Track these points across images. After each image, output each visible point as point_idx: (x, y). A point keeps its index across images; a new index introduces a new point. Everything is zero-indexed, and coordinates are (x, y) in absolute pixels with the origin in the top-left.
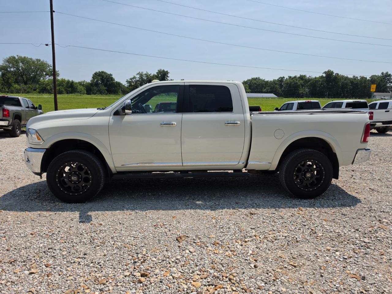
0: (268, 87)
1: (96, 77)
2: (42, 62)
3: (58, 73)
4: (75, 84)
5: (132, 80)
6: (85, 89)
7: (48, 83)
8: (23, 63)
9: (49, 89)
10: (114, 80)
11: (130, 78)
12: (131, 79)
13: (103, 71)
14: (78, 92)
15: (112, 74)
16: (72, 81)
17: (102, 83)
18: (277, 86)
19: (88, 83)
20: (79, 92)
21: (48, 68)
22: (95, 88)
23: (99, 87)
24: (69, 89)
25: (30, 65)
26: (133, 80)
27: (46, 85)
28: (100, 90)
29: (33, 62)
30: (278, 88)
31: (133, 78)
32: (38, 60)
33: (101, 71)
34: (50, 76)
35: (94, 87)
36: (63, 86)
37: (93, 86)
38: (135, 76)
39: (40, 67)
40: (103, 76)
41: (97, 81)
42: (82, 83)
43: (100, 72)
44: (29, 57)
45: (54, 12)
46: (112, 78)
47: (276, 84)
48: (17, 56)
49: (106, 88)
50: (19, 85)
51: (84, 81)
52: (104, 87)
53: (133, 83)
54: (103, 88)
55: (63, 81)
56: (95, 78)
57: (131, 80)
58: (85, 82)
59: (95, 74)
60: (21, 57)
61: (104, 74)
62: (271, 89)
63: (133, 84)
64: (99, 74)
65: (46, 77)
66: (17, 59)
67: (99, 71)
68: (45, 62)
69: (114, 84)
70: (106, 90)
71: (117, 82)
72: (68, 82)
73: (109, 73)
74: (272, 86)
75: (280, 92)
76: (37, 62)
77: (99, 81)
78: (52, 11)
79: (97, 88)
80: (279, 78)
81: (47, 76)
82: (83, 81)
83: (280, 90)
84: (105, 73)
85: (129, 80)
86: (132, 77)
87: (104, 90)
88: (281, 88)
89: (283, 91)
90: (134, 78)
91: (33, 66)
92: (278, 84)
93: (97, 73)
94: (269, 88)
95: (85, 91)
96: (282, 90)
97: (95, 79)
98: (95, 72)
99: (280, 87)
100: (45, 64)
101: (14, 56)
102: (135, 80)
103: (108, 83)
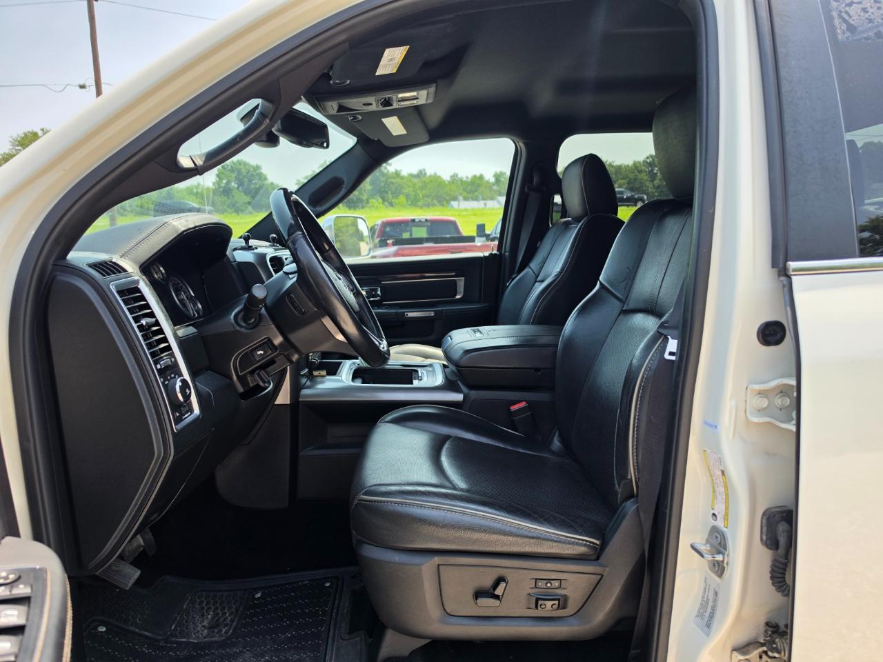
0: (622, 179)
1: (224, 174)
4: (177, 192)
10: (266, 179)
13: (240, 160)
15: (259, 165)
17: (238, 188)
18: (644, 177)
19: (208, 189)
22: (223, 198)
23: (233, 196)
28: (236, 202)
30: (647, 180)
35: (221, 195)
40: (240, 171)
41: (228, 183)
42: (195, 191)
46: (261, 173)
47: (640, 172)
49: (248, 198)
51: (199, 184)
52: (244, 197)
54: (242, 198)
56: (222, 177)
58: (200, 187)
61: (241, 167)
62: (628, 183)
64: (231, 167)
69: (265, 188)
70: (249, 203)
71: (272, 182)
74: (632, 176)
75: (650, 190)
77: (233, 184)
79: (228, 198)
80: (648, 158)
82: (196, 184)
83: (651, 186)
87: (243, 202)
88: (652, 181)
89: (658, 187)
92: (645, 171)
94: (625, 181)
96: (654, 186)
97: (223, 179)
99: (650, 179)
101: (35, 130)
103: (253, 186)
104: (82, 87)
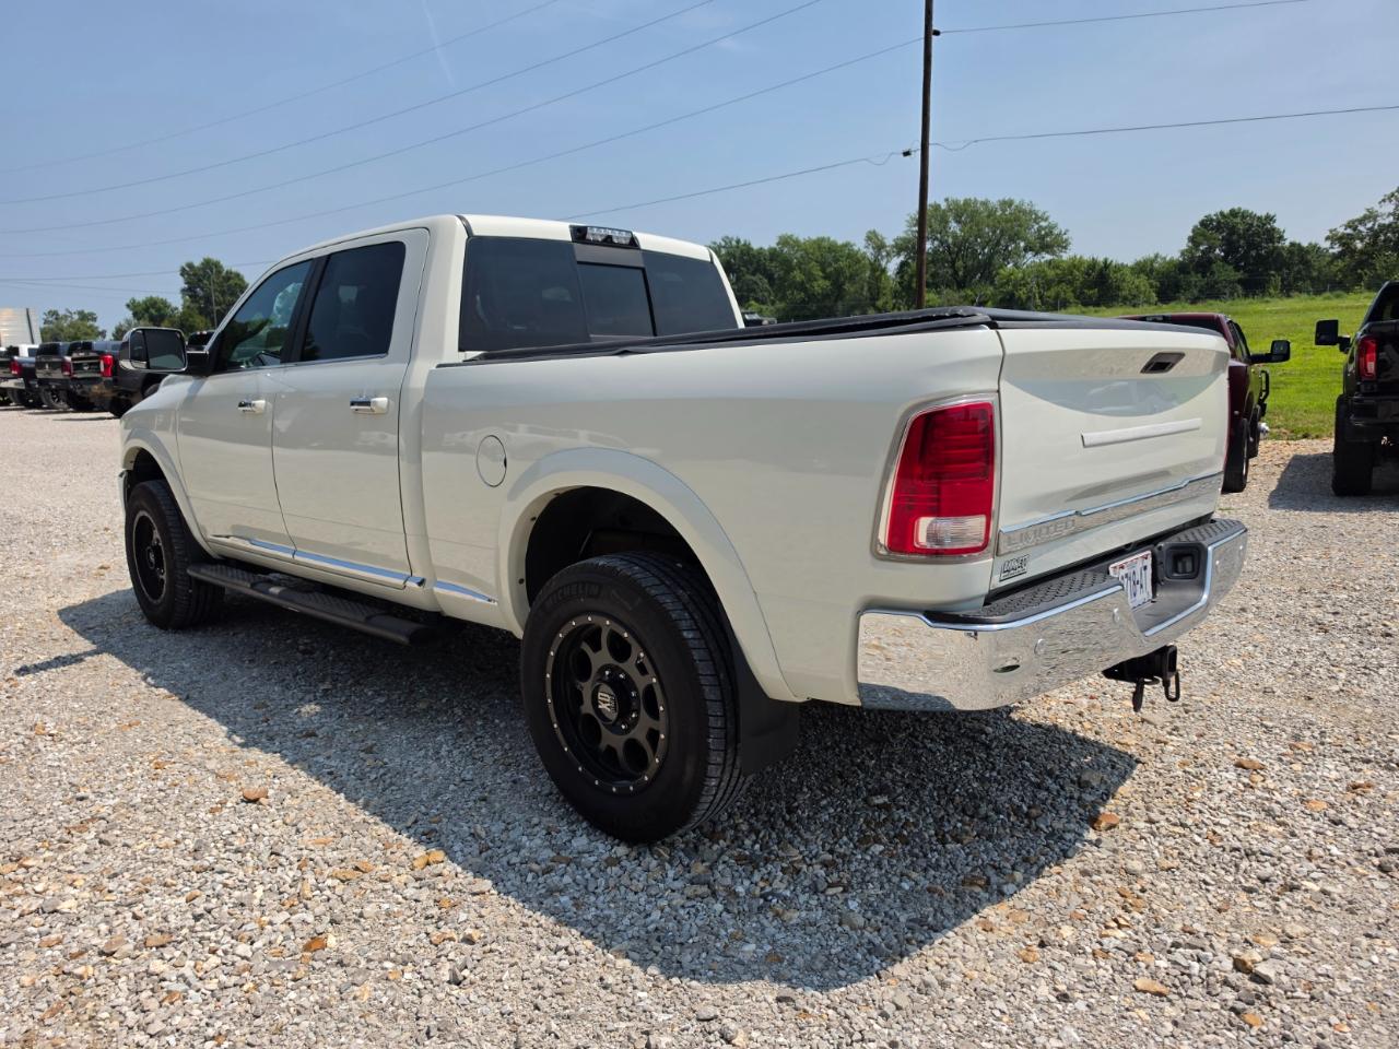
1: (1203, 235)
2: (1019, 210)
3: (1065, 237)
4: (1115, 272)
5: (1355, 229)
6: (1151, 286)
7: (1023, 278)
8: (958, 222)
9: (1024, 297)
10: (1281, 238)
11: (1345, 222)
12: (1351, 225)
13: (1236, 207)
14: (1125, 299)
15: (1272, 214)
16: (1106, 260)
17: (1225, 258)
19: (1171, 261)
20: (1130, 297)
21: (1036, 227)
22: (1195, 278)
23: (1212, 273)
24: (1091, 292)
25: (977, 225)
26: (1361, 228)
27: (1014, 286)
28: (1216, 283)
29: (991, 213)
31: (1362, 221)
32: (1007, 204)
33: (1226, 211)
34: (1037, 254)
35: (1193, 273)
36: (1070, 283)
37: (1189, 273)
38: (1377, 208)
39: (1009, 225)
40: (1232, 230)
41: (1211, 249)
42: (1148, 266)
43: (1222, 213)
44: (981, 198)
45: (937, 33)
46: (1273, 229)
48: (947, 200)
49: (1239, 275)
50: (939, 293)
51: (1156, 256)
52: (1233, 273)
53: (1362, 240)
54: (1228, 273)
55: (1075, 266)
56: (1200, 239)
57: (1349, 231)
58: (1159, 260)
59: (1203, 223)
60: (956, 203)
61: (1238, 220)
63: (1359, 245)
64: (1219, 222)
65: (1024, 256)
66: (944, 211)
67: (1218, 210)
68: (1026, 207)
69: (1280, 254)
70: (1240, 281)
71: (1292, 244)
72: (1093, 264)
73: (1260, 211)
76: (1004, 211)
77: (1217, 251)
78: (930, 33)
79: (1204, 276)
81: (1029, 255)
82: (1152, 256)
84: (1244, 215)
85: (1341, 230)
86: (1359, 214)
87: (1230, 282)
90: (1371, 216)
91: (988, 226)
93: (1212, 220)
95: (1154, 295)
97: (1201, 244)
98: (1202, 217)
100: (1024, 212)
101: (938, 202)
102: (1369, 225)
103: (1253, 253)
104: (907, 154)
